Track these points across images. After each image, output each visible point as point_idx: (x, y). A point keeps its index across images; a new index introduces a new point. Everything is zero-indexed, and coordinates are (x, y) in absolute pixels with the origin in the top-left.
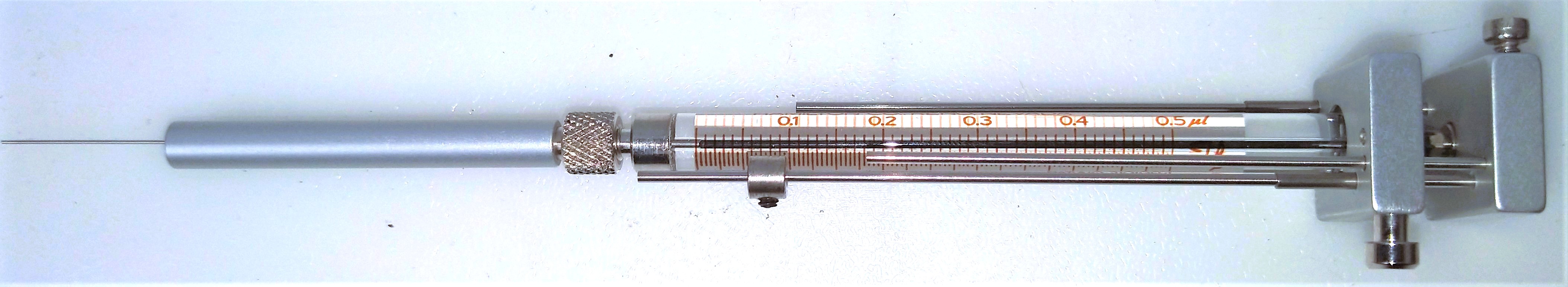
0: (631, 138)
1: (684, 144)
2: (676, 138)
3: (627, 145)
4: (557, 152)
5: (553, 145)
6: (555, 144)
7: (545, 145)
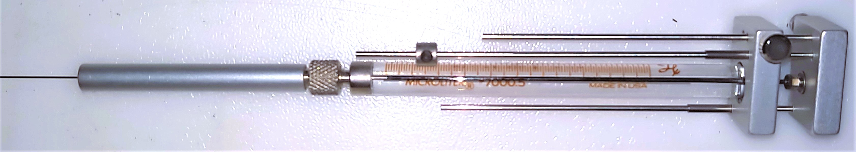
1: (379, 78)
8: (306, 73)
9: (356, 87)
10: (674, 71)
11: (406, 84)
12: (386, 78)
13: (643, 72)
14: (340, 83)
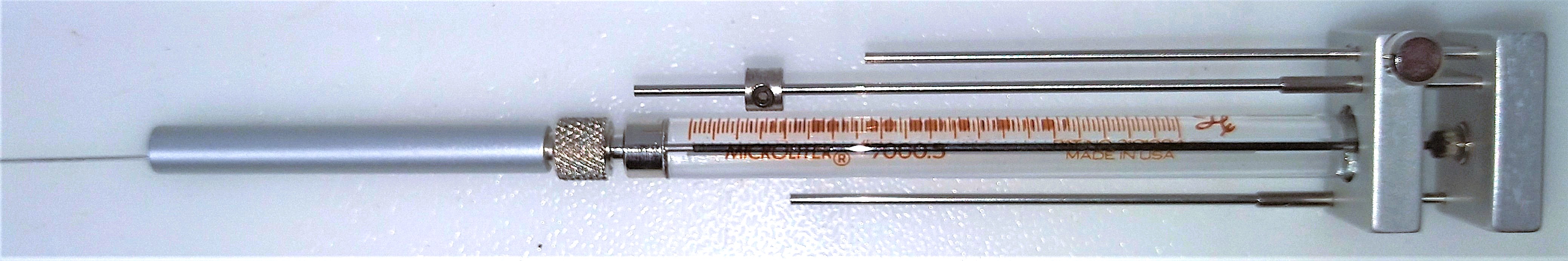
0: (624, 144)
1: (677, 148)
2: (669, 142)
3: (619, 150)
4: (548, 158)
5: (544, 150)
6: (546, 150)
7: (536, 151)
8: (548, 141)
9: (634, 164)
10: (1223, 126)
11: (726, 158)
12: (691, 148)
13: (1167, 130)
14: (608, 157)
